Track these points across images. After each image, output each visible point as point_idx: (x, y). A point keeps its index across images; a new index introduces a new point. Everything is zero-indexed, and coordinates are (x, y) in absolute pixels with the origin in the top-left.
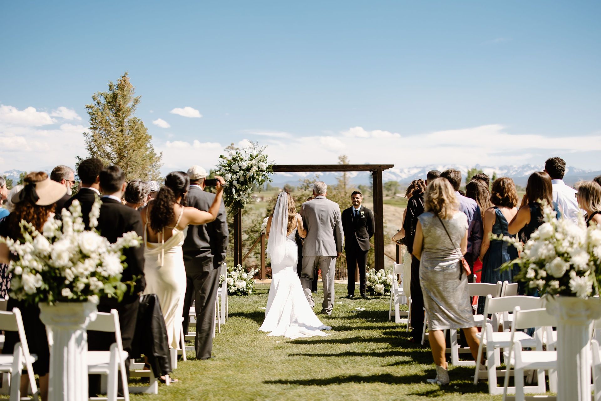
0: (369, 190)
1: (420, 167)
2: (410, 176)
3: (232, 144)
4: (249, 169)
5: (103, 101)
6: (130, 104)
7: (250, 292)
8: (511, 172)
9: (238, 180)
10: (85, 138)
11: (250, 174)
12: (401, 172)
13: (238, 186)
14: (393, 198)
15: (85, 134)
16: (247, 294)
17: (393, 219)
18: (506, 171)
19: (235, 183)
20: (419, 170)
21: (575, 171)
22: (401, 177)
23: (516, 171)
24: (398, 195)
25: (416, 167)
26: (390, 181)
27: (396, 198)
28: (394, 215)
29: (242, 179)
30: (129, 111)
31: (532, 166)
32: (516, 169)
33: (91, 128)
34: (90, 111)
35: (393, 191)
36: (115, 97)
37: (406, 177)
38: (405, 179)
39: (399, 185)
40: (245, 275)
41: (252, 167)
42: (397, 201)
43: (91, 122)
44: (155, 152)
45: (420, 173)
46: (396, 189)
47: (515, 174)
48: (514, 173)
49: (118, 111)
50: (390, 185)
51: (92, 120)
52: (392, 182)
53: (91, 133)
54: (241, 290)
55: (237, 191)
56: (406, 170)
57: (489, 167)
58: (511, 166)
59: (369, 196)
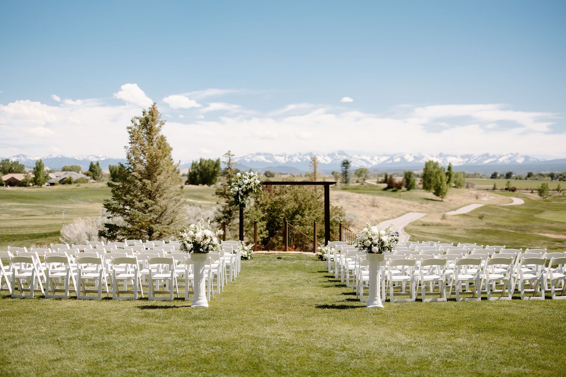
0: (340, 177)
1: (389, 155)
2: (379, 163)
3: (229, 152)
4: (249, 184)
5: (139, 123)
6: (157, 126)
7: (249, 258)
8: (472, 160)
9: (242, 191)
10: (125, 150)
11: (249, 187)
12: (371, 160)
13: (242, 194)
14: (362, 184)
15: (125, 147)
16: (248, 259)
17: (357, 205)
18: (467, 159)
19: (240, 192)
20: (388, 158)
21: (531, 160)
22: (371, 164)
23: (476, 159)
24: (367, 181)
25: (385, 155)
26: (361, 168)
27: (365, 184)
28: (358, 201)
29: (244, 190)
30: (158, 130)
31: (491, 155)
32: (477, 158)
33: (130, 143)
34: (130, 130)
35: (363, 177)
36: (147, 120)
37: (376, 164)
38: (375, 165)
39: (369, 172)
40: (246, 248)
41: (251, 183)
42: (366, 187)
43: (130, 138)
44: (172, 158)
45: (388, 160)
46: (366, 176)
47: (476, 162)
48: (474, 162)
49: (150, 132)
50: (361, 172)
51: (131, 137)
52: (362, 169)
53: (129, 146)
54: (244, 256)
55: (242, 197)
56: (376, 158)
57: (451, 156)
58: (472, 155)
59: (341, 182)
